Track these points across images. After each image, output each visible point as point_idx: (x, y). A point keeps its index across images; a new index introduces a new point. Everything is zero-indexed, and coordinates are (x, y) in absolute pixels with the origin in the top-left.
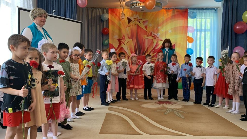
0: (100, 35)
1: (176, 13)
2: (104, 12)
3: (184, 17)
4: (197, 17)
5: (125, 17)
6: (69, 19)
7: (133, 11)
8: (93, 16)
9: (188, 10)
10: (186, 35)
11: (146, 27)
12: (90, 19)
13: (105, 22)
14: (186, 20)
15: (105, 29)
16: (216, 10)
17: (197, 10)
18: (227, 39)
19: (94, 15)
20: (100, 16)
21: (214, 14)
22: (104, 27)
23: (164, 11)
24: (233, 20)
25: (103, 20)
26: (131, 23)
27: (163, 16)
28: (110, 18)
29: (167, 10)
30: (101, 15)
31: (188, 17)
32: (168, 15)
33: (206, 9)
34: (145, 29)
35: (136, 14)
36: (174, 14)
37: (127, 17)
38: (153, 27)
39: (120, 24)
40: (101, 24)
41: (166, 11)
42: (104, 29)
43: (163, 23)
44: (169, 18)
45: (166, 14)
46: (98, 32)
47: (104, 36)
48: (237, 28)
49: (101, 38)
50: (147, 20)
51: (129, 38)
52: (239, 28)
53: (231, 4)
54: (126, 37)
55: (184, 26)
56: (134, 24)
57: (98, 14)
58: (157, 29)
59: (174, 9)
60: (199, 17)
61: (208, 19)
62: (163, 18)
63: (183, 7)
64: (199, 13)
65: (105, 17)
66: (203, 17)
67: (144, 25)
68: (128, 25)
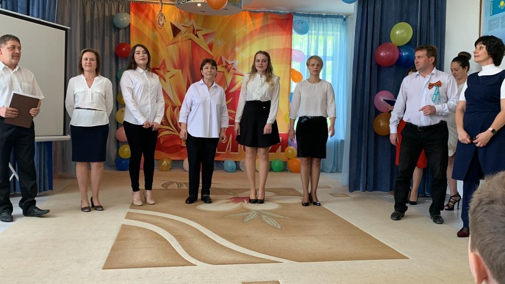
0: (111, 60)
1: (270, 22)
2: (120, 9)
3: (285, 30)
4: (310, 32)
5: (164, 22)
6: (38, 19)
7: (183, 11)
8: (96, 16)
9: (292, 16)
10: (289, 66)
11: (211, 46)
12: (88, 22)
13: (121, 32)
14: (288, 35)
15: (123, 45)
16: (345, 20)
17: (311, 18)
18: (363, 76)
19: (98, 15)
20: (111, 17)
21: (340, 27)
22: (121, 42)
23: (246, 16)
24: (375, 39)
25: (118, 26)
26: (179, 37)
27: (246, 26)
28: (133, 23)
29: (253, 14)
30: (114, 16)
31: (293, 30)
32: (254, 24)
33: (327, 16)
34: (209, 51)
35: (190, 19)
36: (266, 24)
37: (171, 24)
38: (225, 48)
39: (156, 38)
40: (114, 35)
41: (251, 16)
42: (119, 46)
43: (244, 39)
44: (256, 30)
45: (251, 23)
46: (107, 53)
47: (120, 61)
48: (382, 54)
49: (114, 64)
50: (214, 31)
51: (175, 68)
52: (384, 54)
53: (371, 9)
54: (169, 66)
55: (284, 49)
56: (184, 39)
57: (107, 14)
58: (233, 51)
59: (265, 13)
60: (313, 32)
61: (331, 37)
62: (245, 29)
63: (283, 10)
64: (314, 24)
65: (122, 19)
66: (321, 32)
67: (206, 42)
68: (172, 41)
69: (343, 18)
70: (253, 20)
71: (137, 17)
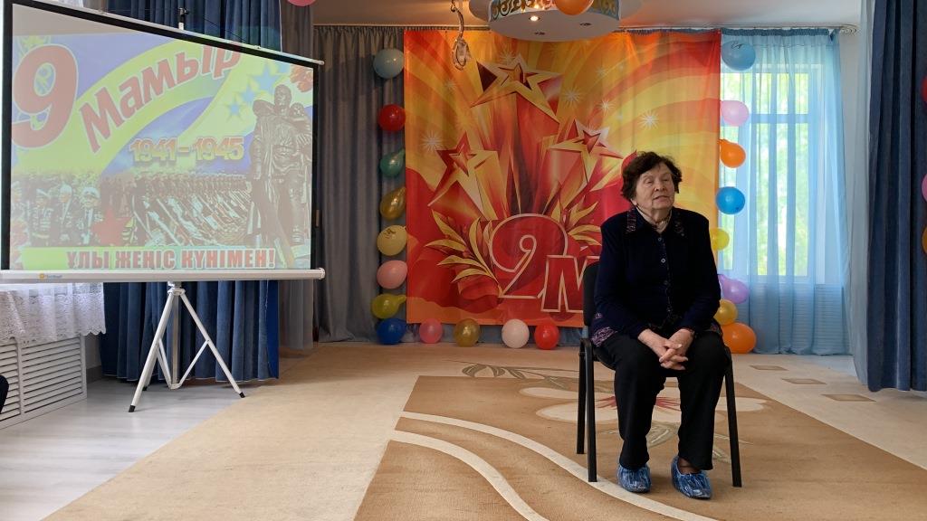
0: (369, 136)
1: (673, 50)
2: (386, 43)
3: (705, 66)
4: (758, 66)
5: (467, 57)
7: (501, 37)
8: (342, 60)
9: (720, 36)
10: (715, 135)
11: (554, 104)
12: (329, 71)
13: (387, 85)
14: (712, 74)
15: (390, 108)
16: (832, 37)
17: (758, 38)
19: (346, 56)
20: (370, 59)
21: (822, 53)
22: (387, 103)
23: (625, 41)
25: (381, 74)
26: (494, 90)
27: (624, 59)
28: (408, 68)
29: (639, 36)
30: (374, 57)
31: (723, 65)
32: (640, 56)
33: (792, 33)
34: (550, 113)
35: (514, 55)
36: (665, 53)
37: (479, 66)
38: (583, 104)
39: (450, 93)
40: (374, 91)
41: (635, 42)
42: (384, 111)
43: (621, 86)
44: (644, 67)
45: (634, 53)
46: (362, 125)
47: (385, 139)
49: (374, 146)
50: (559, 74)
51: (486, 148)
54: (475, 146)
55: (704, 101)
56: (503, 93)
57: (362, 54)
58: (598, 110)
59: (664, 34)
60: (764, 66)
61: (803, 75)
62: (622, 67)
63: (701, 25)
64: (765, 50)
65: (388, 61)
66: (782, 66)
67: (545, 97)
68: (481, 97)
69: (829, 35)
70: (637, 49)
71: (416, 58)
